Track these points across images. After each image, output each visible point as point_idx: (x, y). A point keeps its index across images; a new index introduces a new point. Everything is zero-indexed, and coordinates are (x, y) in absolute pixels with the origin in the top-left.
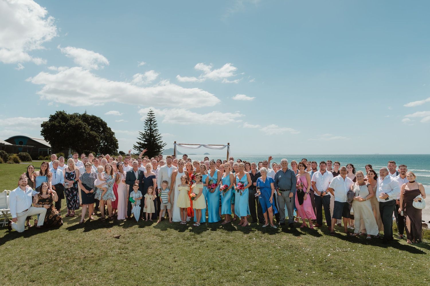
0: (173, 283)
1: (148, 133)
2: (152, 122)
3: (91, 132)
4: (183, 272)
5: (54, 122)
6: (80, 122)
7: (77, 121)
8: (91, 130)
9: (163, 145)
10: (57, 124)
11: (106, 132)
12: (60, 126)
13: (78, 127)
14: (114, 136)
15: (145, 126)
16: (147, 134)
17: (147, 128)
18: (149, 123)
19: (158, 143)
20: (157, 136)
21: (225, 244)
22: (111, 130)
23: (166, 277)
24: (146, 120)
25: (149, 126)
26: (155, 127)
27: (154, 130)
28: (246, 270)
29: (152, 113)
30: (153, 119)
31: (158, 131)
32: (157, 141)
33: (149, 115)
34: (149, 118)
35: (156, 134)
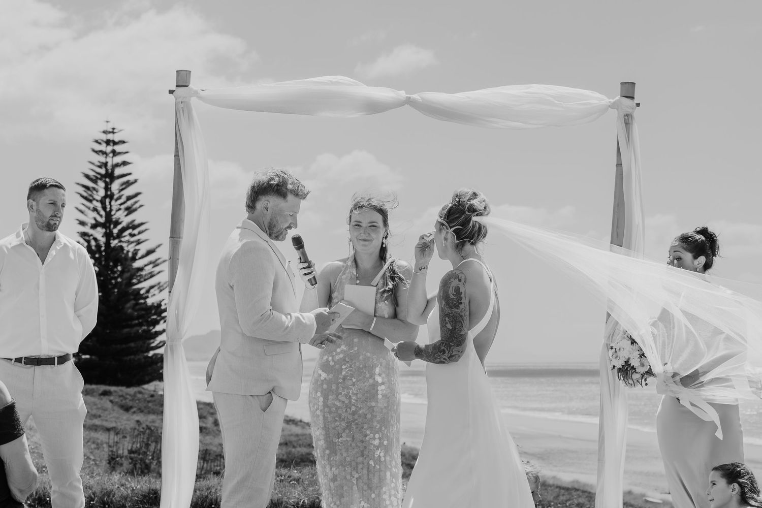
1: (95, 239)
2: (115, 186)
15: (83, 208)
17: (90, 217)
18: (102, 193)
19: (148, 291)
20: (142, 257)
24: (87, 176)
25: (99, 205)
26: (130, 211)
27: (124, 224)
29: (116, 138)
30: (118, 171)
31: (146, 230)
32: (142, 280)
33: (103, 147)
34: (100, 167)
35: (137, 247)
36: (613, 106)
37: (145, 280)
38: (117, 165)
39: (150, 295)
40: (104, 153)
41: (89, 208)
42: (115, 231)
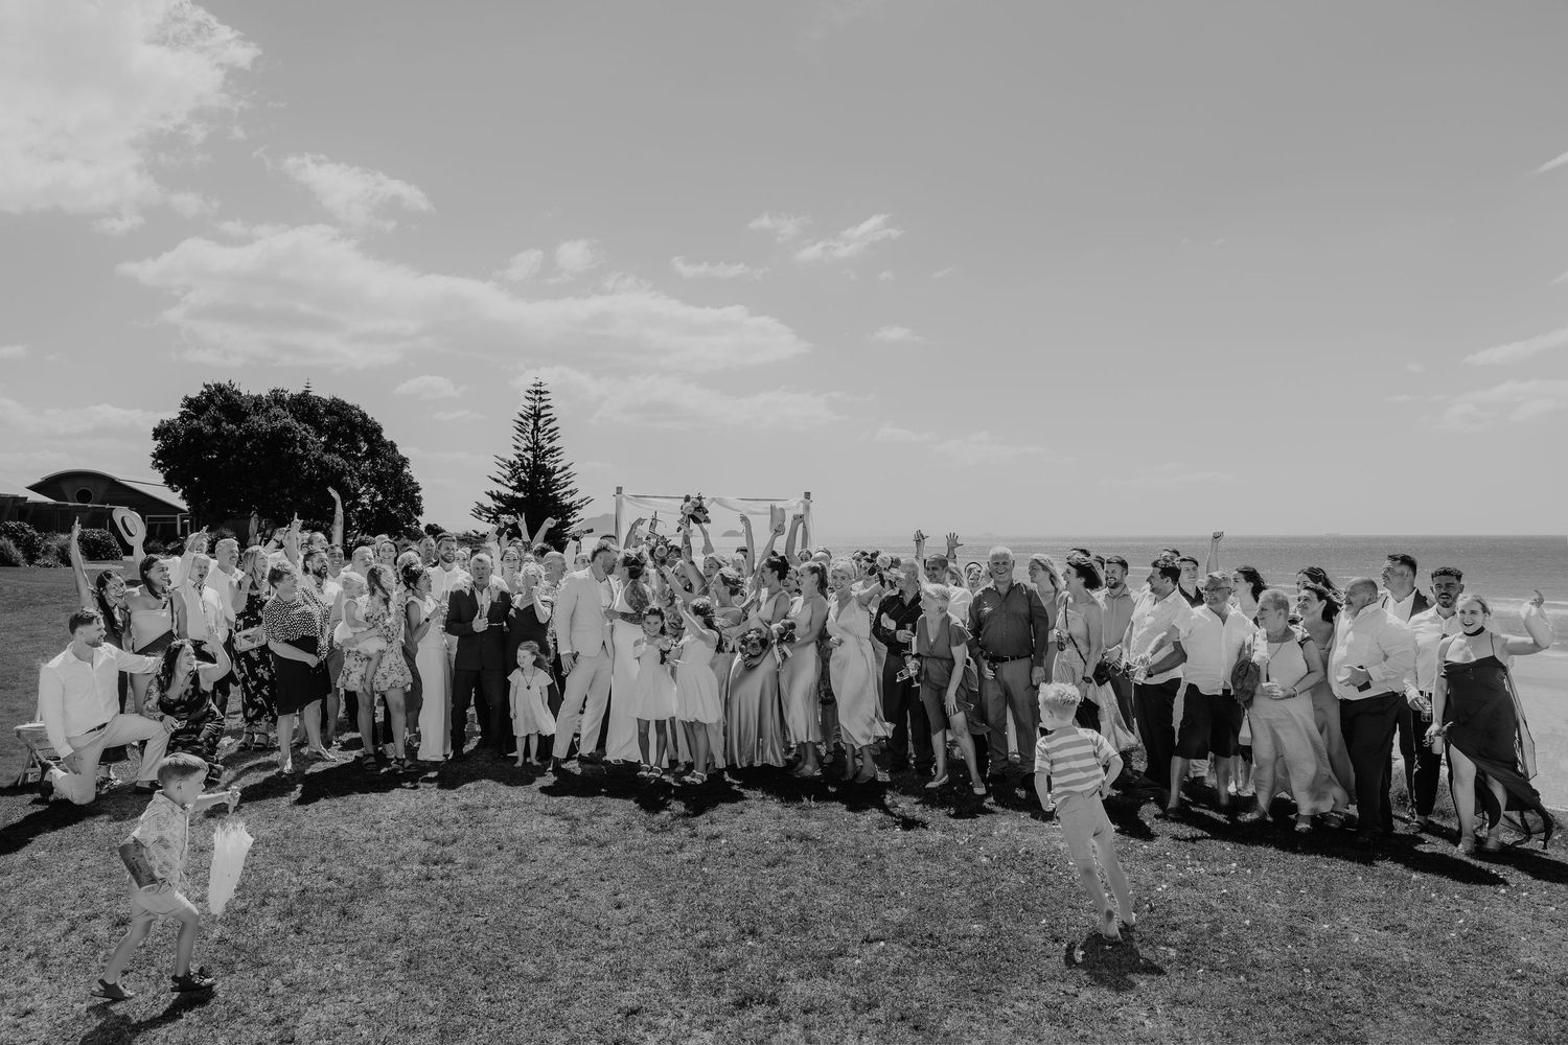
0: (609, 980)
1: (527, 459)
2: (541, 422)
3: (326, 457)
4: (646, 941)
5: (195, 422)
6: (289, 420)
7: (276, 417)
8: (328, 448)
9: (580, 505)
10: (208, 429)
11: (379, 455)
12: (218, 435)
13: (280, 439)
14: (406, 470)
15: (517, 437)
16: (523, 464)
17: (523, 444)
18: (532, 427)
19: (563, 495)
20: (559, 472)
21: (794, 846)
22: (395, 451)
23: (587, 960)
24: (521, 415)
25: (529, 436)
26: (551, 440)
28: (868, 937)
29: (543, 389)
30: (543, 412)
31: (562, 453)
33: (533, 396)
34: (530, 409)
35: (556, 465)
36: (802, 502)
37: (561, 488)
38: (543, 408)
39: (563, 499)
40: (534, 400)
42: (541, 454)
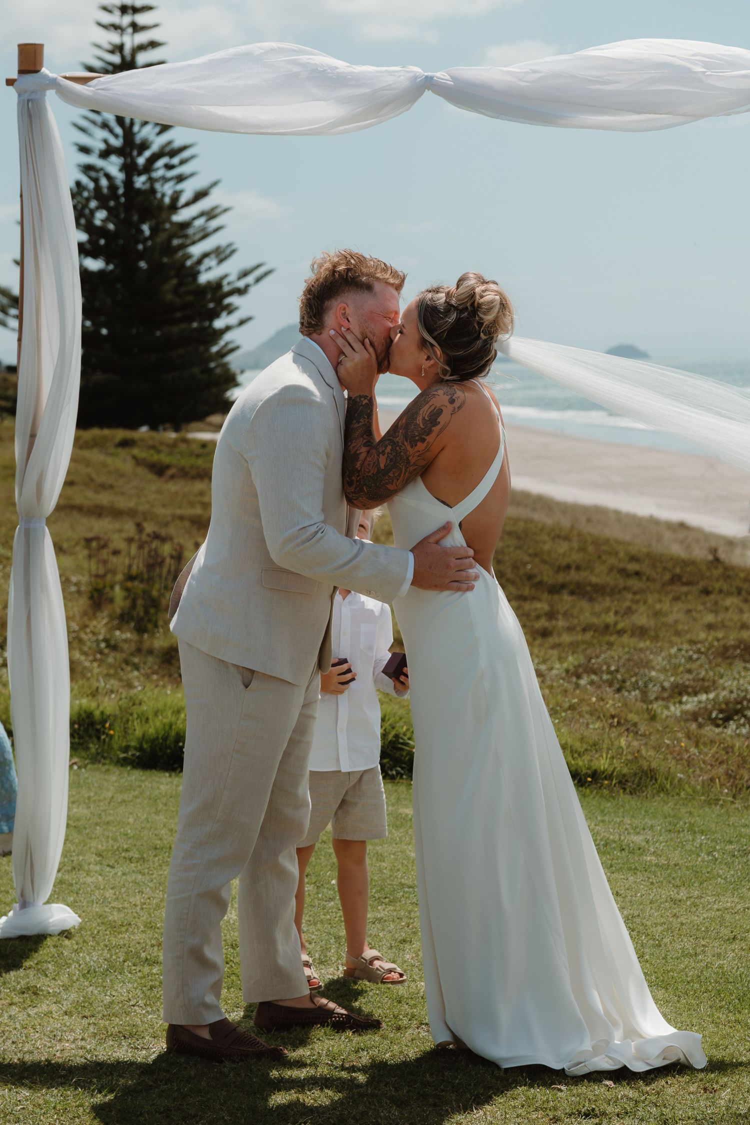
1: (108, 176)
9: (241, 284)
15: (84, 123)
16: (98, 188)
17: (97, 139)
19: (200, 262)
20: (187, 204)
27: (154, 149)
30: (142, 57)
31: (192, 157)
32: (188, 242)
33: (115, 18)
34: (112, 52)
35: (179, 187)
37: (194, 243)
38: (142, 48)
39: (203, 268)
40: (116, 27)
41: (94, 122)
42: (141, 161)
